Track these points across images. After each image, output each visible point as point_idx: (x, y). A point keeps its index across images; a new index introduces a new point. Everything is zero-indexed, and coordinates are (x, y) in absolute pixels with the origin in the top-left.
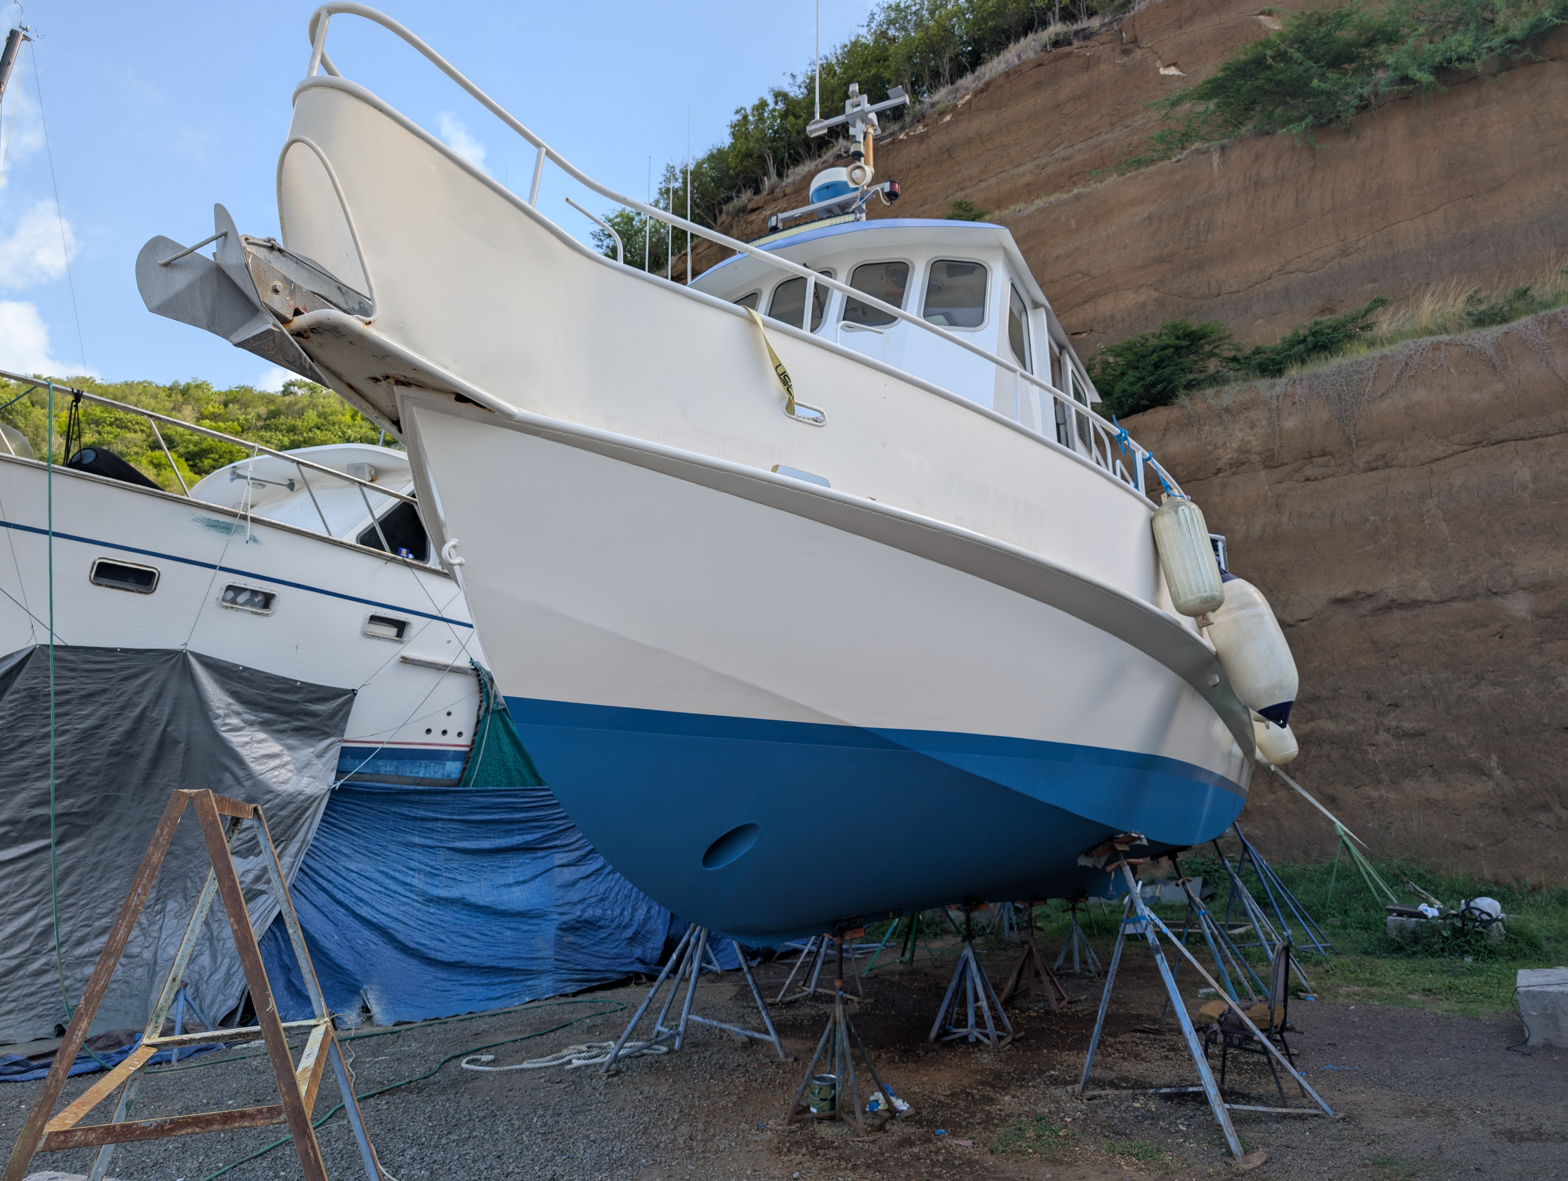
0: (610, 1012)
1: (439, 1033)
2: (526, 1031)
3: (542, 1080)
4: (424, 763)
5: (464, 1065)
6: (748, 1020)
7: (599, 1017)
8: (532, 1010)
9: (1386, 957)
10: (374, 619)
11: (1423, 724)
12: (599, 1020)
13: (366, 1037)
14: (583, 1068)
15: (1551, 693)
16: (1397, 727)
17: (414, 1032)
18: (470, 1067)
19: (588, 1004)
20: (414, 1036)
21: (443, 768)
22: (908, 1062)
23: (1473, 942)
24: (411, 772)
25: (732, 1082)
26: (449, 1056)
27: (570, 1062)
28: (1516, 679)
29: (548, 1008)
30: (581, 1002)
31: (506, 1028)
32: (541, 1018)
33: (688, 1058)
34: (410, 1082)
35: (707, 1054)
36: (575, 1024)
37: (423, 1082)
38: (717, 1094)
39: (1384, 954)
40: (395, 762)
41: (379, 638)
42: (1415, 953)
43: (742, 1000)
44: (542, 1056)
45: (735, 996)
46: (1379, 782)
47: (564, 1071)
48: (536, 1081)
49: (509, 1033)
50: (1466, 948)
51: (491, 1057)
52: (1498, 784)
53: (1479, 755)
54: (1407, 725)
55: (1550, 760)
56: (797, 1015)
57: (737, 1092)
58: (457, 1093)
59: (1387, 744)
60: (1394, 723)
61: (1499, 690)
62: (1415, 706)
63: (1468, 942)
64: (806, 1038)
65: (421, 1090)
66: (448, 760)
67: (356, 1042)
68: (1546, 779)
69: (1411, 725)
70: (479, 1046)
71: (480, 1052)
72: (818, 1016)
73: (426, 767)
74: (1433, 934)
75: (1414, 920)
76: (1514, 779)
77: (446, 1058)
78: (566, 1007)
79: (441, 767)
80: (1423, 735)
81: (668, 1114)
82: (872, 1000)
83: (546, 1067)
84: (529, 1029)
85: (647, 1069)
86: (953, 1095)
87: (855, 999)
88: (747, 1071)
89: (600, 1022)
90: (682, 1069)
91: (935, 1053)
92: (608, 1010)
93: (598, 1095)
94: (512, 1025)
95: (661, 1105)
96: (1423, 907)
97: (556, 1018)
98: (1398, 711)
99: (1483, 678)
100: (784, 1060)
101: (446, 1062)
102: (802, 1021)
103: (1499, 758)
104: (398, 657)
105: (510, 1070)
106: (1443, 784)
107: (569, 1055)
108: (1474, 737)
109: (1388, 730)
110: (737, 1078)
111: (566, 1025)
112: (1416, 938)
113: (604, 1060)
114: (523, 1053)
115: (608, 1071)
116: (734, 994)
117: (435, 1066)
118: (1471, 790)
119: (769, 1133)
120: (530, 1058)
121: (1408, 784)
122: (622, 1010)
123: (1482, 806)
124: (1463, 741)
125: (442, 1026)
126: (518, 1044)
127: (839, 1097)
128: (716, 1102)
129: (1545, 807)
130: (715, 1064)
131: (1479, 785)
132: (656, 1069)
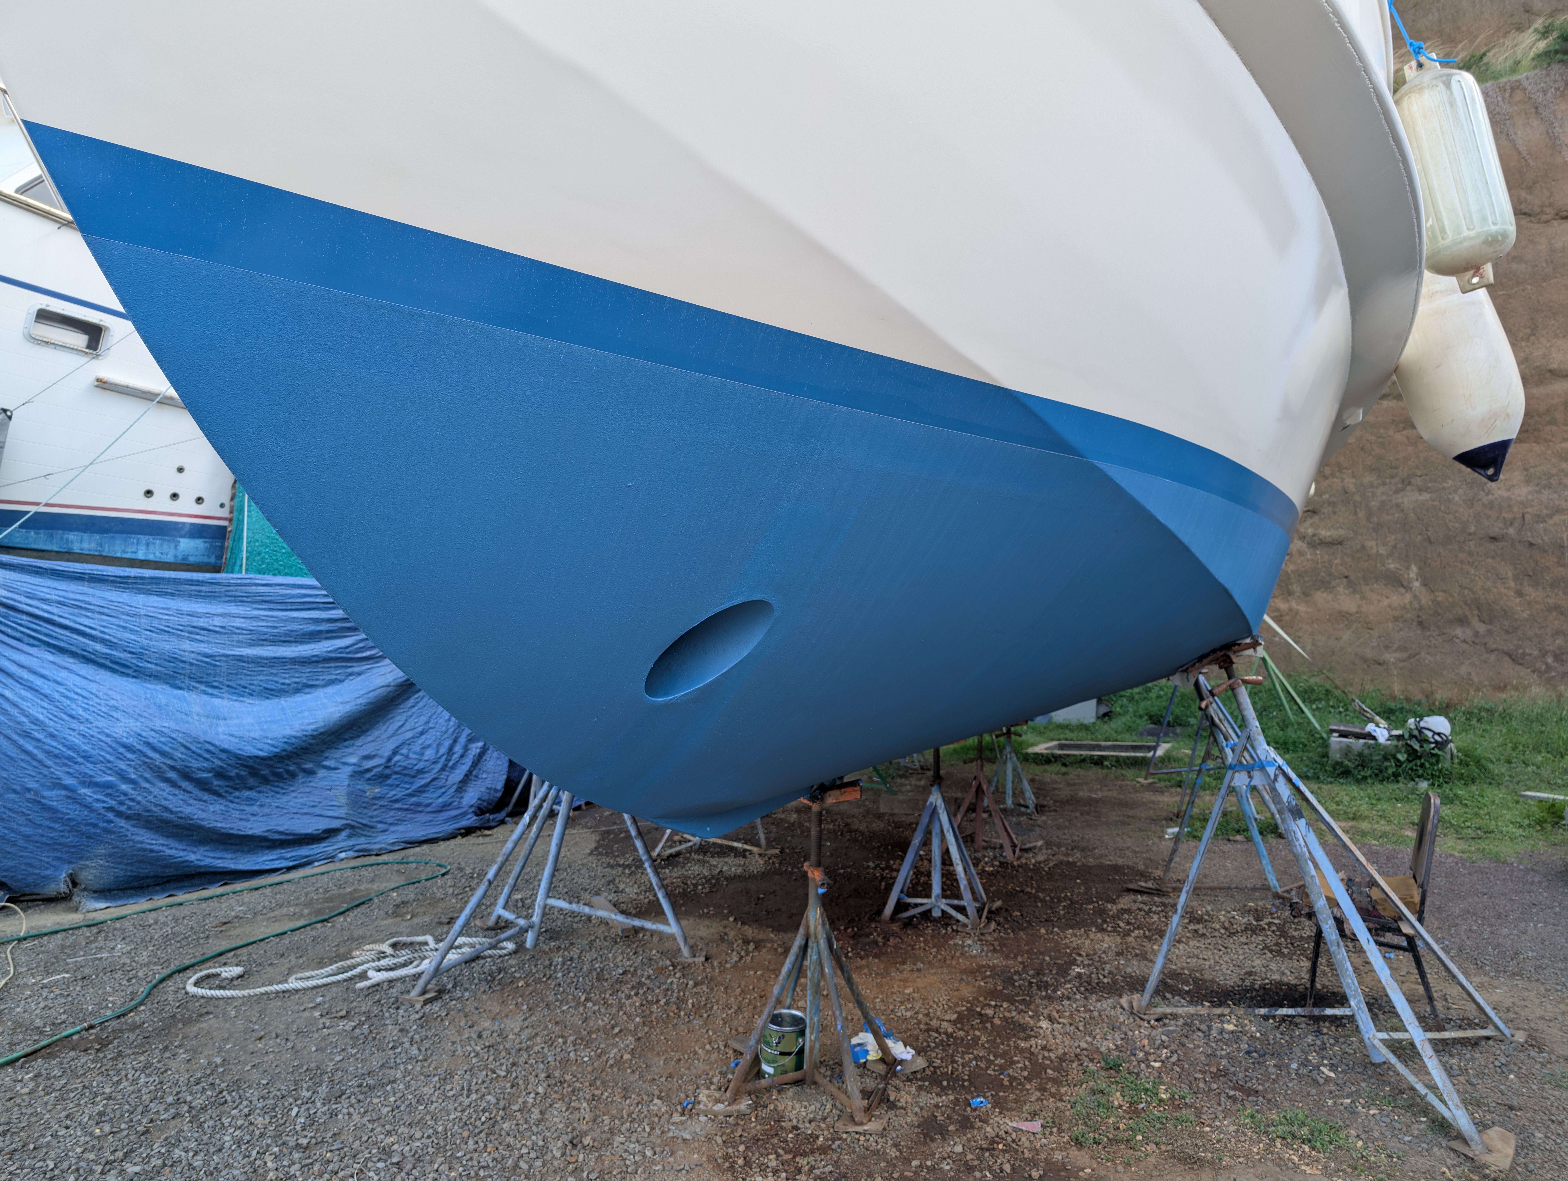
0: (427, 880)
1: (165, 924)
2: (302, 915)
3: (317, 1014)
4: (144, 539)
5: (191, 989)
6: (622, 886)
7: (412, 887)
8: (314, 879)
9: (1331, 783)
10: (44, 316)
11: (1342, 532)
12: (410, 894)
13: (46, 934)
14: (385, 986)
15: (1479, 500)
16: (1314, 535)
17: (126, 924)
18: (200, 991)
19: (396, 867)
20: (123, 930)
21: (176, 547)
22: (868, 957)
23: (1427, 765)
24: (124, 552)
25: (621, 1007)
26: (173, 967)
27: (363, 976)
28: (1445, 485)
29: (338, 874)
30: (386, 864)
31: (272, 910)
32: (326, 891)
33: (547, 963)
34: (91, 1027)
35: (575, 952)
36: (376, 901)
37: (114, 1024)
38: (601, 1034)
39: (1330, 779)
40: (97, 537)
41: (56, 346)
42: (1365, 778)
43: (607, 854)
44: (321, 964)
45: (596, 848)
46: (1290, 593)
47: (354, 991)
48: (307, 1014)
49: (276, 919)
50: (1420, 772)
51: (238, 970)
52: (1415, 597)
53: (1398, 566)
54: (1324, 533)
55: (1473, 571)
56: (687, 877)
57: (632, 1027)
58: (166, 1048)
59: (1301, 553)
60: (1310, 531)
61: (1426, 496)
62: (1335, 513)
63: (1422, 765)
64: (707, 916)
65: (104, 1044)
66: (183, 537)
67: (27, 944)
68: (1466, 592)
69: (1329, 533)
70: (225, 945)
71: (222, 959)
72: (713, 877)
73: (148, 545)
74: (1385, 758)
75: (1362, 741)
76: (1432, 591)
77: (166, 972)
78: (364, 872)
79: (172, 545)
80: (1341, 543)
81: (527, 1082)
82: (777, 851)
83: (325, 985)
84: (306, 911)
85: (484, 986)
86: (960, 1020)
87: (755, 849)
88: (641, 984)
89: (412, 896)
90: (539, 981)
91: (898, 940)
92: (424, 877)
93: (407, 1045)
94: (281, 906)
95: (513, 1064)
96: (1370, 727)
97: (348, 890)
98: (1316, 518)
99: (1409, 483)
100: (690, 960)
101: (162, 981)
102: (695, 886)
103: (1420, 568)
104: (91, 379)
105: (267, 993)
106: (1357, 596)
107: (363, 963)
108: (1395, 546)
109: (1303, 538)
110: (629, 997)
111: (363, 903)
112: (1363, 761)
113: (419, 969)
114: (292, 957)
115: (424, 992)
116: (594, 845)
117: (143, 990)
118: (1386, 602)
119: (703, 1119)
120: (302, 968)
121: (1320, 597)
122: (443, 875)
123: (1396, 619)
124: (1383, 551)
125: (174, 910)
126: (286, 941)
127: (812, 1049)
128: (604, 1052)
129: (1462, 621)
130: (590, 971)
131: (1395, 598)
132: (499, 984)
